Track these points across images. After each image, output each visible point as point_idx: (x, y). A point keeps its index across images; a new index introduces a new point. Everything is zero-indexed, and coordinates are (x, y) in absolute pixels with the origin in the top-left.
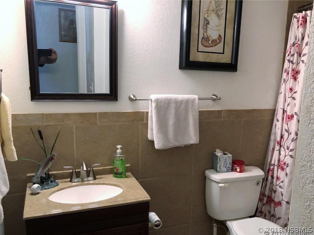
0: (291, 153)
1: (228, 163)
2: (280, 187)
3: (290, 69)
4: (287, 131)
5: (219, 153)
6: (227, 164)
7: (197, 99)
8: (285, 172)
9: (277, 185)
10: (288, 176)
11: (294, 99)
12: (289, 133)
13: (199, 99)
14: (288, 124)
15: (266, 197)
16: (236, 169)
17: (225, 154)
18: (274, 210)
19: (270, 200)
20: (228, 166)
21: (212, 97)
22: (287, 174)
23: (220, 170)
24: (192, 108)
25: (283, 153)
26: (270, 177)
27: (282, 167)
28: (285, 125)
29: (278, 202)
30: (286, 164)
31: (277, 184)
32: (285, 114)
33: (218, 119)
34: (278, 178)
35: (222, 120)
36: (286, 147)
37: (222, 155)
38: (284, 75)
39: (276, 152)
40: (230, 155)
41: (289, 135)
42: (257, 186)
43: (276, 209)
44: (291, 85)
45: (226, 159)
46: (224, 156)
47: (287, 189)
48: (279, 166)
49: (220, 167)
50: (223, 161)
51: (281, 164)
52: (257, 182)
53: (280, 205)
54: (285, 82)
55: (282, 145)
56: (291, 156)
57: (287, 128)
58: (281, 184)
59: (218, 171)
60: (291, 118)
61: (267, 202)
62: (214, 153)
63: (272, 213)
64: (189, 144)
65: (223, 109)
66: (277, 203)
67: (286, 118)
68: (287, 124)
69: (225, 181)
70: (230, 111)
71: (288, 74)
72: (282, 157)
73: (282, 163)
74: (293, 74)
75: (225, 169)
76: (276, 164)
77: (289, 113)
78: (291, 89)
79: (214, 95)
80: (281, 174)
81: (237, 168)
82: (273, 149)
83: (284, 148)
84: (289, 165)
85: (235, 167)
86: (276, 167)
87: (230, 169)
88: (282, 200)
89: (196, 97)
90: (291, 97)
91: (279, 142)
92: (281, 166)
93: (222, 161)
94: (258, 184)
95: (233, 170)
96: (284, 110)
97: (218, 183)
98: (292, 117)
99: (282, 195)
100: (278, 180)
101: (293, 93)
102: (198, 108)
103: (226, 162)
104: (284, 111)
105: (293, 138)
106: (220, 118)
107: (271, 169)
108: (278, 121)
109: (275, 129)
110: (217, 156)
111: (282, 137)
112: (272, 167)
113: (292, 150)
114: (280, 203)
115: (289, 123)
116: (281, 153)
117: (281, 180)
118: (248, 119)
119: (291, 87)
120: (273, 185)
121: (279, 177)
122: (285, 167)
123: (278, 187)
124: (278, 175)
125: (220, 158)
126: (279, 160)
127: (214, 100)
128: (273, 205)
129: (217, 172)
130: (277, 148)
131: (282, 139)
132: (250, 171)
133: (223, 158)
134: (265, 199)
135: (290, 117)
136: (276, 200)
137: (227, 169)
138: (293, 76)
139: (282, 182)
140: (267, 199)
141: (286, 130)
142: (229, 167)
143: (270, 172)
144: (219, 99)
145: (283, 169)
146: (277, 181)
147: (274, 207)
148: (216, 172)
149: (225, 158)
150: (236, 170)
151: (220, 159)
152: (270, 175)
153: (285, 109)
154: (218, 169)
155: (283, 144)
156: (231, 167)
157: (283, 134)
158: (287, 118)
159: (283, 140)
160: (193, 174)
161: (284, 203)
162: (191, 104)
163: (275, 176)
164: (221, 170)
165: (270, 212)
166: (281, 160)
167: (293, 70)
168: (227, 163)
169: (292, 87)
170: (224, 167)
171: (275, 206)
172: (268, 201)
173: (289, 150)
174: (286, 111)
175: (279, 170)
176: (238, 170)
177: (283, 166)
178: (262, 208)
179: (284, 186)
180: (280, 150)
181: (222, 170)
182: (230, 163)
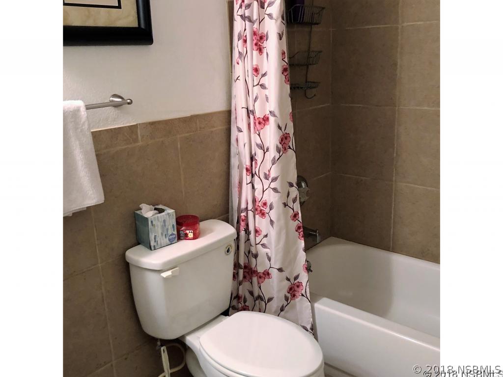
0: (273, 185)
1: (169, 227)
2: (264, 245)
3: (248, 33)
4: (261, 147)
5: (147, 212)
6: (167, 230)
7: (83, 109)
8: (267, 219)
9: (258, 244)
10: (274, 225)
11: (263, 86)
12: (264, 151)
13: (88, 108)
14: (259, 133)
15: (242, 269)
16: (186, 235)
17: (161, 211)
18: (260, 288)
19: (250, 272)
20: (170, 232)
21: (112, 101)
22: (272, 222)
23: (155, 244)
24: (76, 129)
25: (258, 186)
26: (243, 233)
27: (261, 210)
28: (254, 137)
29: (263, 273)
30: (268, 204)
31: (257, 242)
32: (251, 117)
33: (131, 143)
34: (257, 231)
35: (140, 143)
36: (262, 176)
37: (156, 214)
38: (238, 45)
39: (247, 187)
40: (171, 211)
41: (264, 153)
42: (227, 255)
43: (262, 285)
44: (255, 63)
45: (164, 221)
46: (159, 215)
47: (275, 247)
48: (255, 210)
49: (155, 239)
50: (160, 227)
51: (258, 206)
52: (226, 248)
53: (267, 276)
54: (243, 58)
55: (254, 172)
56: (275, 190)
57: (259, 142)
58: (265, 241)
59: (153, 248)
60: (263, 122)
61: (244, 277)
62: (138, 212)
63: (256, 294)
64: (84, 208)
65: (140, 121)
66: (262, 275)
67: (255, 123)
68: (259, 135)
69: (172, 265)
70: (152, 124)
71: (245, 41)
72: (258, 195)
73: (260, 205)
74: (255, 42)
75: (167, 241)
76: (250, 207)
77: (259, 114)
78: (256, 70)
79: (115, 96)
80: (262, 223)
81: (188, 232)
82: (240, 183)
83: (260, 178)
84: (274, 205)
85: (182, 230)
86: (251, 214)
87: (175, 238)
88: (270, 267)
89: (80, 104)
90: (258, 84)
91: (249, 168)
92: (259, 209)
93: (158, 226)
94: (228, 251)
95: (180, 237)
96: (247, 109)
97: (160, 271)
98: (266, 119)
99: (269, 259)
100: (257, 235)
101: (260, 76)
102: (89, 128)
103: (165, 226)
104: (249, 112)
105: (274, 158)
106: (136, 140)
107: (243, 218)
108: (240, 130)
109: (238, 145)
110: (147, 219)
111: (252, 159)
112: (242, 214)
113: (274, 179)
114: (267, 274)
115: (262, 132)
116: (256, 187)
117: (264, 233)
118: (187, 135)
119: (255, 67)
120: (251, 246)
121: (258, 229)
122: (267, 210)
123: (259, 246)
124: (257, 225)
125: (152, 222)
126: (254, 201)
127: (117, 106)
128: (255, 279)
129: (151, 250)
130: (246, 178)
131: (254, 162)
132: (211, 231)
133: (158, 220)
134: (241, 272)
135: (261, 120)
136: (260, 270)
137: (169, 240)
138: (256, 44)
139: (266, 236)
140: (244, 272)
141: (258, 145)
142: (172, 234)
143: (243, 224)
144: (129, 104)
145: (263, 214)
146: (255, 236)
147: (259, 283)
148: (149, 251)
149: (163, 219)
150: (186, 237)
151: (154, 223)
152: (242, 228)
153: (251, 108)
154: (152, 244)
155: (255, 170)
156: (175, 232)
157: (253, 153)
158: (257, 123)
159: (256, 163)
160: (100, 265)
161: (274, 273)
162: (73, 120)
163: (251, 228)
164: (157, 244)
165: (251, 293)
166: (257, 200)
167: (255, 34)
168: (167, 227)
169: (257, 65)
170: (164, 237)
171: (260, 280)
172: (246, 274)
173: (270, 179)
174: (253, 112)
175: (257, 216)
176: (191, 235)
177: (262, 208)
178: (238, 289)
179: (270, 242)
180: (252, 183)
181: (161, 242)
182: (173, 225)
